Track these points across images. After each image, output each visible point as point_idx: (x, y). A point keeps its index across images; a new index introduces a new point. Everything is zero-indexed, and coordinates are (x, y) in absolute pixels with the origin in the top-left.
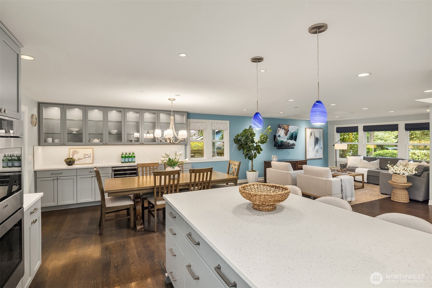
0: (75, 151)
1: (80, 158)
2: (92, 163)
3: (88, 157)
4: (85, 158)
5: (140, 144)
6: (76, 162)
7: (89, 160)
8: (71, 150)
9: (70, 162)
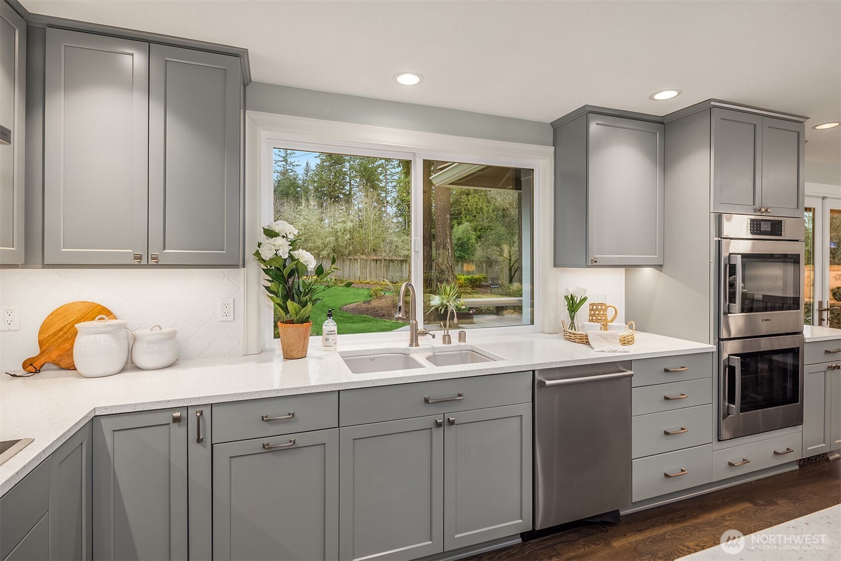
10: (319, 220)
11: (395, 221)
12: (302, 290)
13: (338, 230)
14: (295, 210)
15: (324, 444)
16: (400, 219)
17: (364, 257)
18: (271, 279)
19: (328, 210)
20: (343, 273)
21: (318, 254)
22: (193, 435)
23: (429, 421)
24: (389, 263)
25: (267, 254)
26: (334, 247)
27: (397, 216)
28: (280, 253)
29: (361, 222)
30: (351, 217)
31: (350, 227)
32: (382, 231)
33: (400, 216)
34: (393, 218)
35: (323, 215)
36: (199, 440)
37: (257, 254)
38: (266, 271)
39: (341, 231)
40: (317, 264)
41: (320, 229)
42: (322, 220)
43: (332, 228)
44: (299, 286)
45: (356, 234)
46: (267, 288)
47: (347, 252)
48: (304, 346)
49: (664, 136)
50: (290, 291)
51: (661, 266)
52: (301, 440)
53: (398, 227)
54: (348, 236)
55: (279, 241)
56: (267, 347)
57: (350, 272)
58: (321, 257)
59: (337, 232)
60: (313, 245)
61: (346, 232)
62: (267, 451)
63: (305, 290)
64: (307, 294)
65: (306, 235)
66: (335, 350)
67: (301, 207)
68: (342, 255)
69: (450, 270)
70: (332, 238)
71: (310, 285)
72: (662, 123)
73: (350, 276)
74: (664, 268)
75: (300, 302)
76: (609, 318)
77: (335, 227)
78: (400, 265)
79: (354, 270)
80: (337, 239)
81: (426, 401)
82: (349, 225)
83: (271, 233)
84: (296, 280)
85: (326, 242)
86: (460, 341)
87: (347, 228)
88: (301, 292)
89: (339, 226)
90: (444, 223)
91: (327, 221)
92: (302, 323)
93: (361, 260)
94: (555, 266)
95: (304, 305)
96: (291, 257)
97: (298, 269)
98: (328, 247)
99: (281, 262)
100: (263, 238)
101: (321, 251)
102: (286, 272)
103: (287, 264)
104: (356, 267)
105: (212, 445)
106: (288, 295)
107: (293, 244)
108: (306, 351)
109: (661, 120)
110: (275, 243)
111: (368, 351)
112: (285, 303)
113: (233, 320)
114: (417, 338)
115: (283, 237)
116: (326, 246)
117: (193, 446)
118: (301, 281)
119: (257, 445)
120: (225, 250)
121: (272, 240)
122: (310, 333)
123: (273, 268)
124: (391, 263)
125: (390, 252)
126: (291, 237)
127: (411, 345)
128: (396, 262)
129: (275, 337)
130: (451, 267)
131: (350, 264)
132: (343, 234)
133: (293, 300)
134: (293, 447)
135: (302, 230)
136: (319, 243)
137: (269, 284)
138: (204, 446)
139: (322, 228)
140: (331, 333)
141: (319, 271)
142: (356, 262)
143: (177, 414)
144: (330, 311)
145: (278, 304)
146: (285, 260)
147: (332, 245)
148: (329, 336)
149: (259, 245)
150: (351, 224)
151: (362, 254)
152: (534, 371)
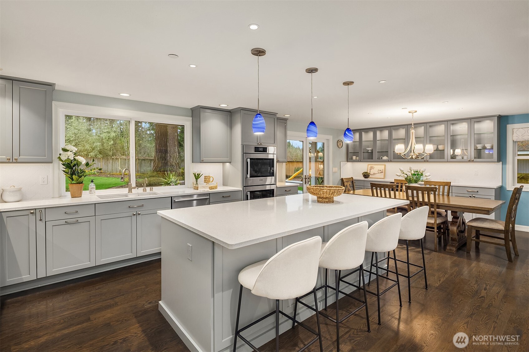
0: (372, 167)
1: (375, 173)
2: (383, 178)
3: (381, 173)
4: (378, 173)
5: (424, 161)
6: (370, 176)
7: (382, 176)
8: (369, 166)
9: (366, 175)
10: (87, 130)
11: (149, 133)
12: (79, 171)
13: (104, 138)
14: (67, 122)
15: (89, 221)
16: (152, 132)
17: (124, 157)
18: (65, 167)
19: (95, 124)
20: (107, 168)
21: (87, 154)
22: (38, 218)
23: (131, 214)
24: (142, 161)
25: (64, 158)
26: (100, 150)
27: (150, 130)
28: (70, 158)
29: (122, 133)
30: (114, 129)
31: (114, 136)
32: (139, 139)
33: (151, 130)
34: (147, 131)
35: (91, 127)
36: (41, 220)
37: (59, 158)
38: (63, 165)
39: (106, 138)
40: (86, 162)
41: (88, 136)
42: (90, 130)
43: (99, 136)
44: (78, 170)
45: (118, 142)
46: (64, 171)
47: (111, 153)
48: (80, 193)
49: (231, 116)
50: (74, 172)
51: (231, 162)
52: (80, 220)
53: (151, 137)
54: (112, 142)
55: (69, 153)
56: (63, 195)
57: (113, 167)
58: (89, 157)
59: (102, 139)
60: (83, 148)
61: (110, 139)
62: (67, 223)
63: (81, 172)
64: (82, 173)
65: (77, 141)
66: (95, 195)
67: (71, 120)
68: (107, 156)
69: (178, 165)
70: (99, 144)
71: (83, 170)
72: (230, 112)
73: (112, 170)
74: (231, 163)
75: (78, 176)
76: (211, 181)
77: (101, 136)
78: (150, 162)
79: (116, 166)
80: (103, 144)
81: (129, 207)
82: (113, 134)
83: (65, 150)
84: (77, 167)
85: (94, 146)
86: (150, 191)
87: (111, 137)
88: (79, 173)
89: (104, 135)
90: (174, 138)
91: (94, 131)
92: (79, 184)
93: (121, 159)
94: (192, 162)
95: (81, 177)
96: (75, 160)
97: (78, 164)
98: (95, 150)
99: (70, 161)
100: (61, 152)
101: (89, 153)
102: (72, 165)
103: (72, 162)
104: (117, 164)
105: (45, 222)
106: (73, 174)
107: (75, 154)
108: (82, 194)
109: (230, 111)
110: (68, 154)
111: (110, 195)
112: (72, 176)
113: (47, 183)
114: (131, 190)
115: (71, 151)
116: (93, 149)
117: (38, 222)
118: (79, 169)
119: (63, 222)
120: (46, 156)
121: (66, 153)
122: (82, 189)
123: (66, 163)
124: (143, 161)
125: (145, 154)
126: (74, 151)
127: (129, 192)
128: (147, 161)
129: (66, 191)
130: (178, 164)
131: (112, 162)
132: (108, 140)
133: (75, 175)
134: (77, 222)
135: (72, 137)
136: (88, 147)
137: (65, 170)
138: (43, 222)
139: (90, 136)
140: (93, 188)
141: (87, 164)
142: (117, 160)
143: (32, 211)
144: (92, 180)
145: (68, 177)
146: (72, 160)
147: (99, 149)
148: (91, 190)
149: (60, 154)
150: (115, 134)
151: (123, 155)
152: (172, 197)
